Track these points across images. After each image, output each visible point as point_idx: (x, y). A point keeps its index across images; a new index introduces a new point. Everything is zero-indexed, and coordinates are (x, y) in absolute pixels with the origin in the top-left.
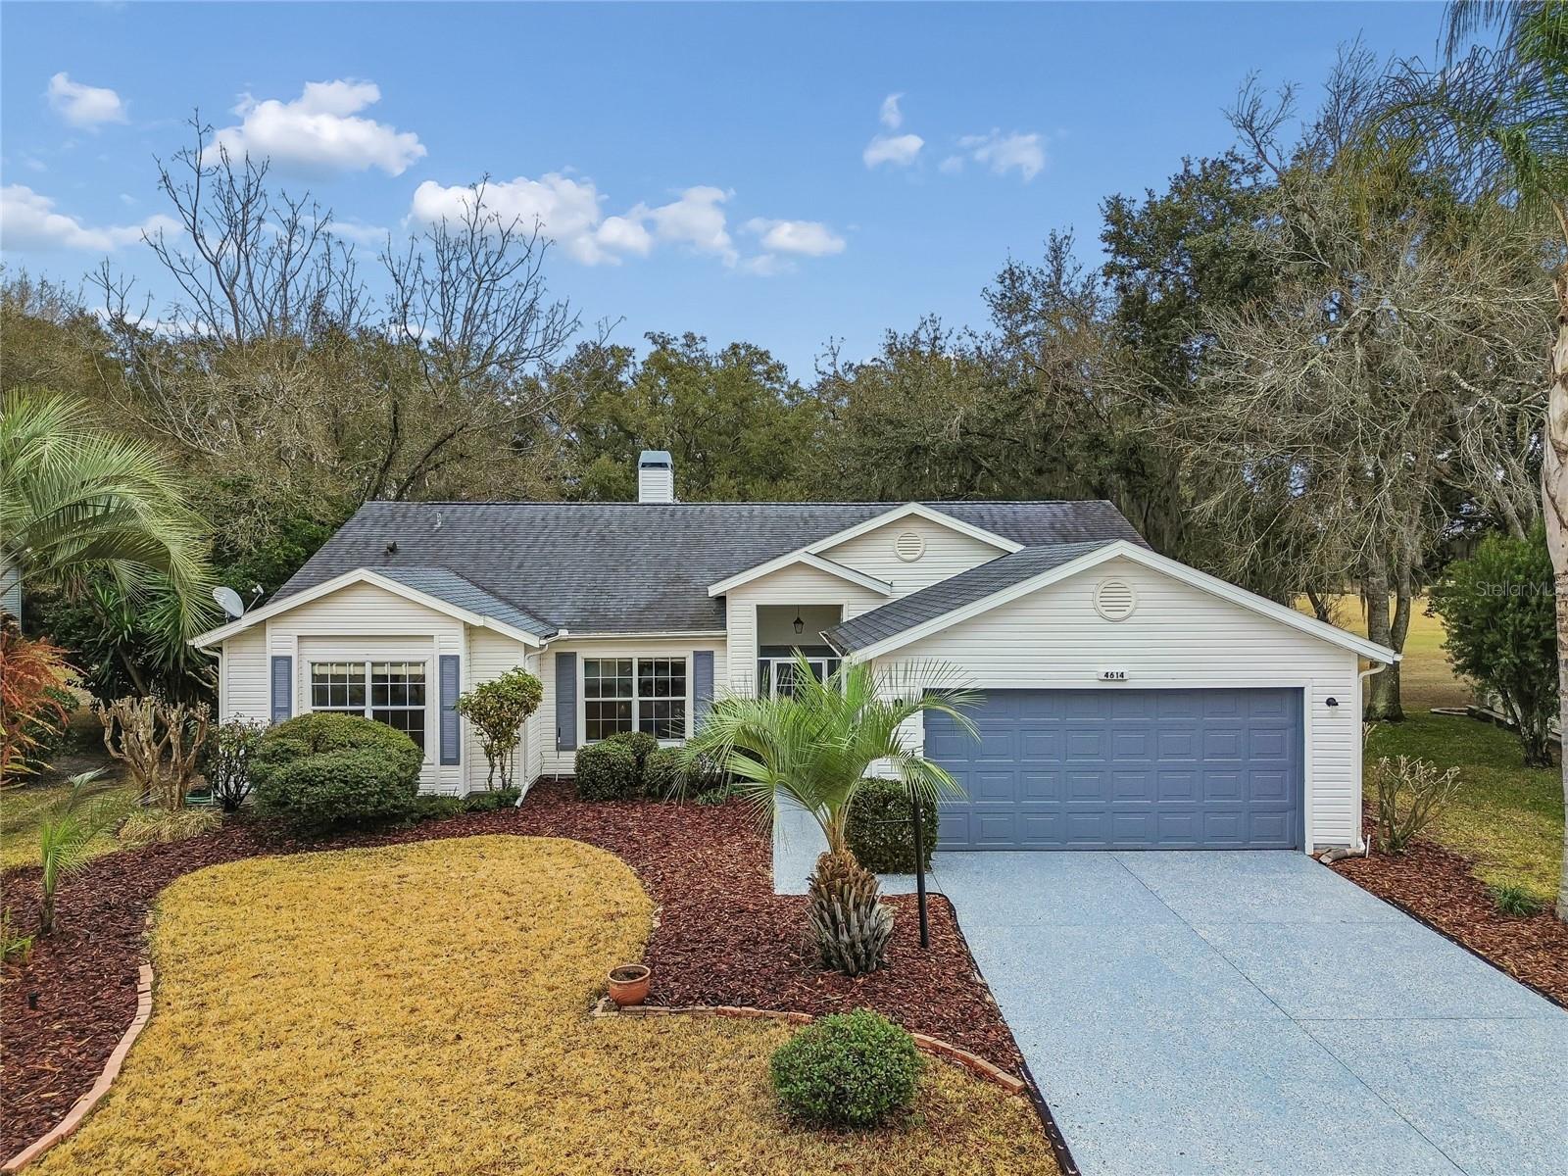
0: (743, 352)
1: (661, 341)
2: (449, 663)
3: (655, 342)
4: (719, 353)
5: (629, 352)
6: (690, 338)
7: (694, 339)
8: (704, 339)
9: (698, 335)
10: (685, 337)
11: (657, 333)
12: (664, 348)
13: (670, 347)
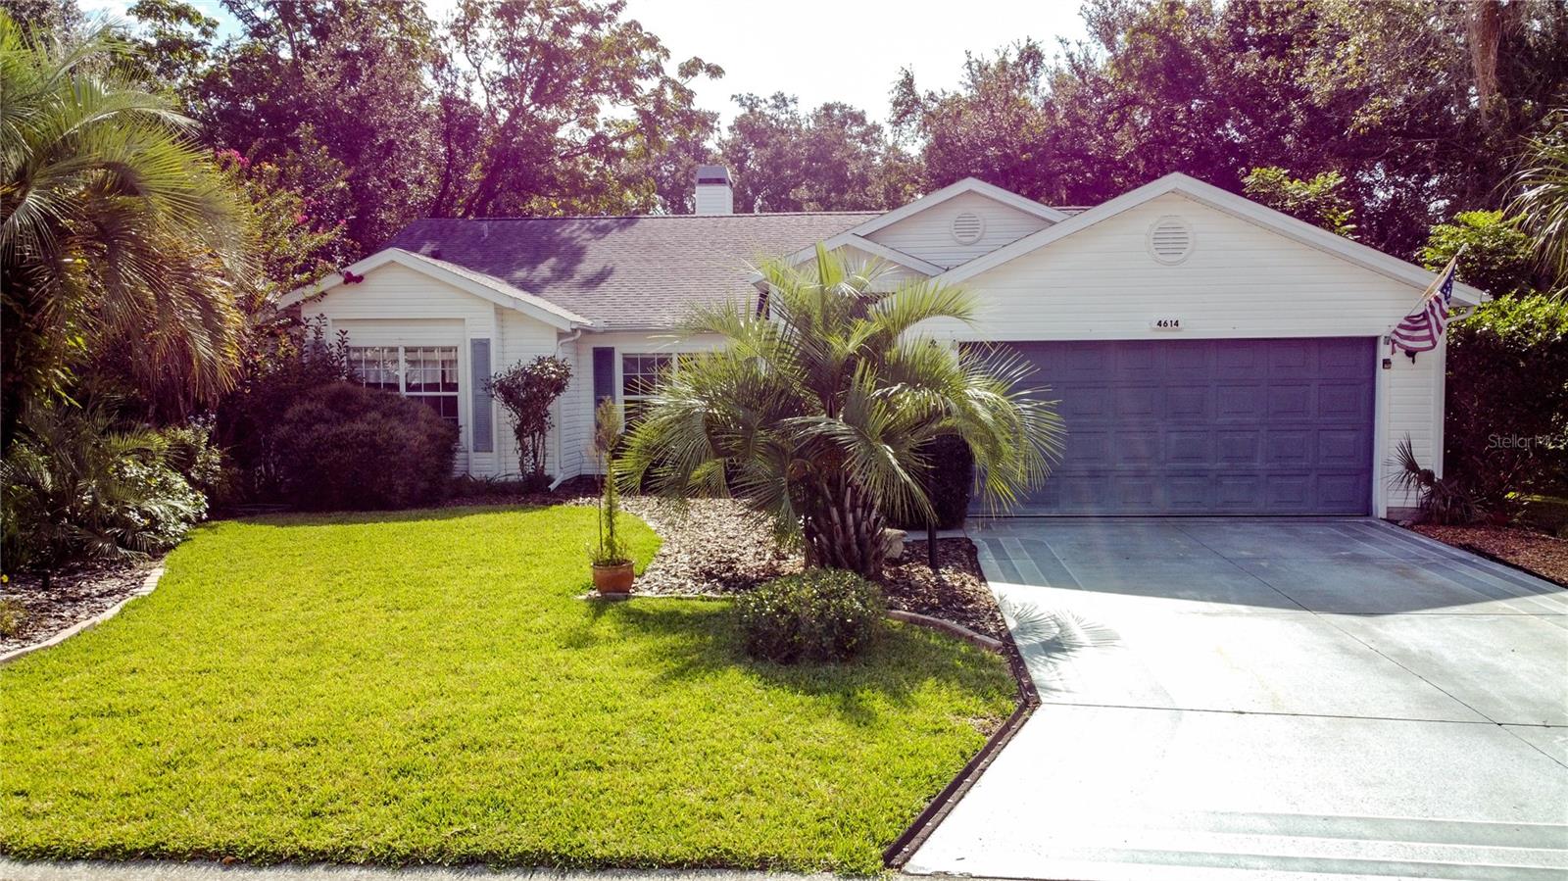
0: (836, 112)
1: (751, 103)
2: (481, 348)
3: (743, 105)
4: (811, 112)
5: (715, 116)
6: (781, 101)
7: (784, 100)
8: (794, 101)
9: (788, 95)
10: (775, 97)
11: (745, 95)
12: (751, 110)
13: (757, 110)
